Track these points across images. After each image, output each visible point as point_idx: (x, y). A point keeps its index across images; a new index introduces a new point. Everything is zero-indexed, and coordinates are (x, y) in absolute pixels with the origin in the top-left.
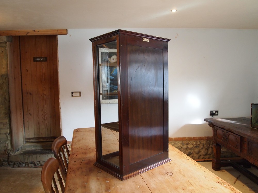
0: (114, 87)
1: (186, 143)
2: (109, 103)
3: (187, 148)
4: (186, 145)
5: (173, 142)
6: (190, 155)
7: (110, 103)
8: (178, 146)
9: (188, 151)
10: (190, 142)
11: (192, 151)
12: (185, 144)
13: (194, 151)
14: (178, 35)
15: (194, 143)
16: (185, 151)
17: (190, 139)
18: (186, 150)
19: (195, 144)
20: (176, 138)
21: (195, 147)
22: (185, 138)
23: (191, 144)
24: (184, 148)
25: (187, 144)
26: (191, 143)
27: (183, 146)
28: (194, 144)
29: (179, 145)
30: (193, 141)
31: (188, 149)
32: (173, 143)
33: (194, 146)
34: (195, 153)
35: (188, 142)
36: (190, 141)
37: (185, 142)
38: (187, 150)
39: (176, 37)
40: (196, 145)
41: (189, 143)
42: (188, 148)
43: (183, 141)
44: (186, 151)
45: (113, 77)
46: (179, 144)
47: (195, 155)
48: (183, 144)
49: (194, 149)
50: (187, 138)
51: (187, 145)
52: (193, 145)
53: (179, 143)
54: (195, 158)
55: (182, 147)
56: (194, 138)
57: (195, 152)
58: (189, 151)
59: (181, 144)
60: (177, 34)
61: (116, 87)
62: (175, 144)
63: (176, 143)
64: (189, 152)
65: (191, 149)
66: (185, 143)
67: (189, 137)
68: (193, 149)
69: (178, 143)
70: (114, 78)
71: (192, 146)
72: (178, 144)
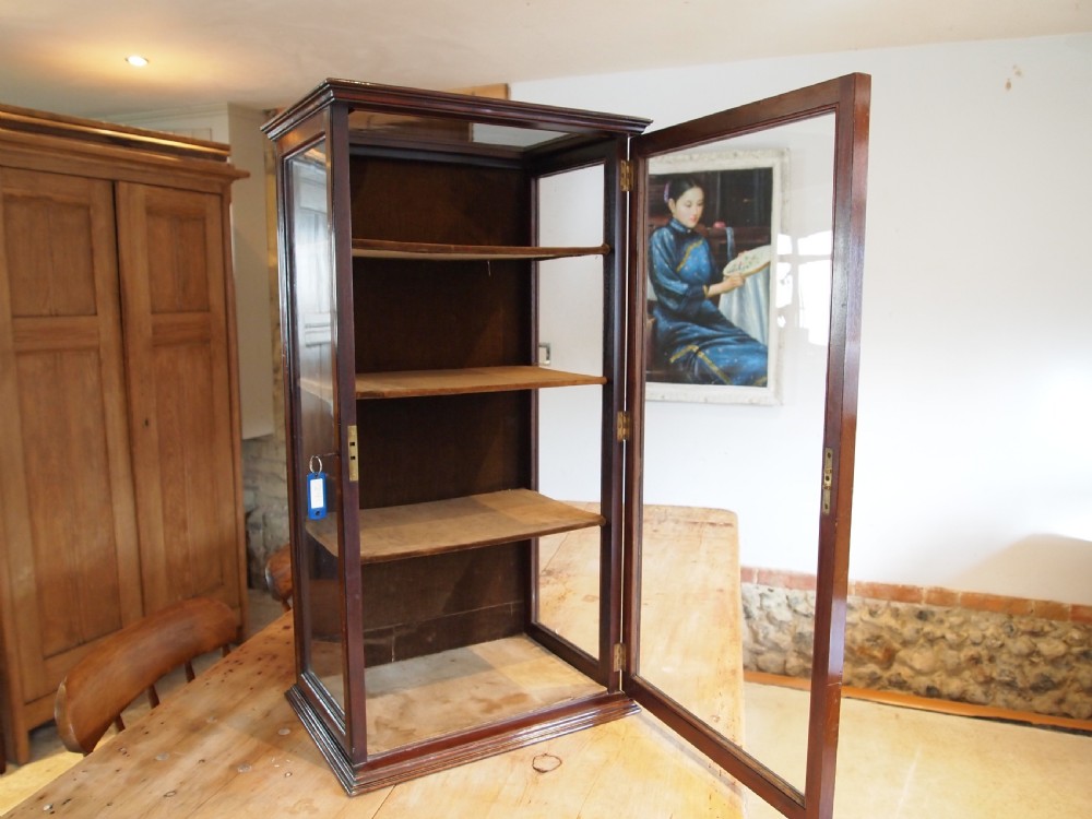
0: (685, 331)
1: (1029, 628)
2: (659, 398)
3: (1029, 655)
4: (1025, 638)
5: (956, 611)
6: (1047, 689)
7: (667, 398)
8: (984, 637)
9: (1037, 671)
10: (1051, 625)
11: (1060, 674)
12: (1024, 633)
13: (1072, 673)
14: (1019, 73)
15: (1076, 635)
16: (1020, 666)
17: (1053, 611)
18: (1026, 663)
19: (1081, 642)
20: (973, 594)
21: (1078, 659)
22: (1026, 601)
23: (1055, 638)
24: (1015, 651)
25: (1034, 634)
26: (1054, 634)
27: (1009, 642)
28: (1072, 639)
29: (988, 633)
30: (1069, 622)
31: (1035, 659)
32: (958, 615)
33: (1076, 650)
34: (1076, 685)
35: (1040, 624)
36: (1053, 622)
37: (1023, 624)
38: (1033, 663)
39: (1009, 86)
40: (1085, 648)
41: (1047, 628)
42: (1039, 654)
43: (1011, 617)
44: (1027, 669)
45: (685, 286)
46: (987, 629)
47: (1074, 697)
48: (1012, 633)
49: (1074, 664)
50: (1037, 602)
51: (1034, 640)
52: (1065, 642)
53: (992, 621)
54: (1074, 713)
55: (1002, 646)
56: (1075, 608)
57: (1075, 680)
58: (1045, 669)
59: (1001, 630)
60: (1015, 67)
61: (694, 331)
62: (965, 622)
63: (974, 618)
64: (1042, 675)
65: (1054, 661)
66: (1022, 627)
67: (1047, 603)
68: (1067, 664)
69: (987, 620)
70: (687, 291)
71: (1061, 648)
72: (983, 626)
